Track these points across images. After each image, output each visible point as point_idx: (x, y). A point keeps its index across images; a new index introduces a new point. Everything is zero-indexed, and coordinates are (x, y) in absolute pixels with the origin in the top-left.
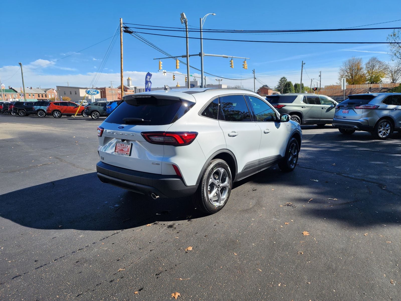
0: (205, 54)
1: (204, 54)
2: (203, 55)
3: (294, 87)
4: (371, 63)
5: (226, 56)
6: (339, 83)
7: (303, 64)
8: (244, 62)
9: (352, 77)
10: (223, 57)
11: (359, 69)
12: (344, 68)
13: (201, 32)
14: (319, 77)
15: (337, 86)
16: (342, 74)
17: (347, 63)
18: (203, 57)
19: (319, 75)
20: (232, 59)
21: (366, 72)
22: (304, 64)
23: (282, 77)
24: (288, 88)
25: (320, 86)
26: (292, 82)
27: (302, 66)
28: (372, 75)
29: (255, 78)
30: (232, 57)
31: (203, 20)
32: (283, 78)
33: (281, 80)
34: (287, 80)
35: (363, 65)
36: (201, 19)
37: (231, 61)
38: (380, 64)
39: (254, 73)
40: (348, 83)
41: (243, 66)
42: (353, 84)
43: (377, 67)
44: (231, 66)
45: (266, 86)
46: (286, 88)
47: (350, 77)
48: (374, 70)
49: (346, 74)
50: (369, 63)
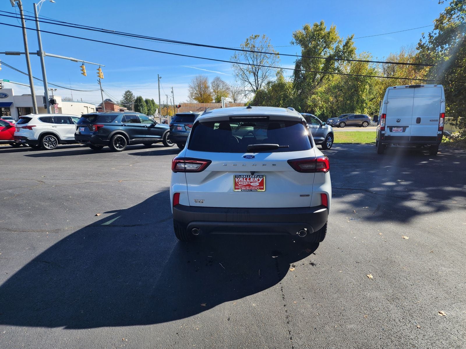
0: (47, 54)
1: (45, 54)
2: (43, 55)
3: (145, 103)
4: (216, 82)
5: (76, 60)
6: (189, 100)
7: (159, 78)
8: (98, 70)
9: (201, 95)
10: (71, 60)
11: (207, 88)
12: (192, 85)
13: (36, 21)
14: (172, 93)
15: (187, 103)
16: (192, 92)
17: (195, 81)
18: (43, 58)
19: (172, 92)
20: (83, 64)
21: (212, 91)
22: (161, 78)
23: (126, 90)
24: (139, 103)
25: (174, 103)
26: (142, 97)
27: (159, 80)
28: (218, 94)
29: (102, 90)
30: (83, 61)
31: (38, 6)
32: (128, 92)
33: (126, 94)
34: (132, 94)
35: (209, 84)
36: (36, 4)
37: (82, 67)
38: (223, 83)
39: (100, 84)
40: (198, 101)
41: (98, 75)
42: (203, 102)
43: (221, 87)
44: (83, 74)
45: (109, 100)
46: (137, 104)
47: (199, 95)
48: (219, 90)
49: (196, 92)
50: (214, 82)
